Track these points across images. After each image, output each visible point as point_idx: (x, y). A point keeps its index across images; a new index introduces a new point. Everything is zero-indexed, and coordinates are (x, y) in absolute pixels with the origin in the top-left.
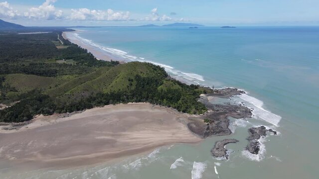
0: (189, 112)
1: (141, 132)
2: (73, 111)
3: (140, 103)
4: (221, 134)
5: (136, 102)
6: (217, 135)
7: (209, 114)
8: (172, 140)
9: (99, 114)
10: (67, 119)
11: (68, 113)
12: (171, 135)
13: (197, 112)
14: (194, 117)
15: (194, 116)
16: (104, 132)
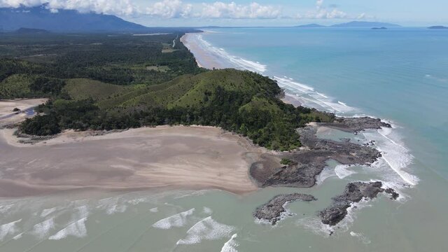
0: (268, 147)
1: (177, 166)
2: (112, 129)
3: (208, 127)
4: (295, 184)
5: (203, 125)
6: (287, 185)
7: (299, 153)
8: (212, 183)
9: (142, 135)
10: (98, 138)
11: (105, 131)
12: (215, 176)
13: (282, 148)
14: (272, 155)
15: (274, 152)
16: (128, 160)
